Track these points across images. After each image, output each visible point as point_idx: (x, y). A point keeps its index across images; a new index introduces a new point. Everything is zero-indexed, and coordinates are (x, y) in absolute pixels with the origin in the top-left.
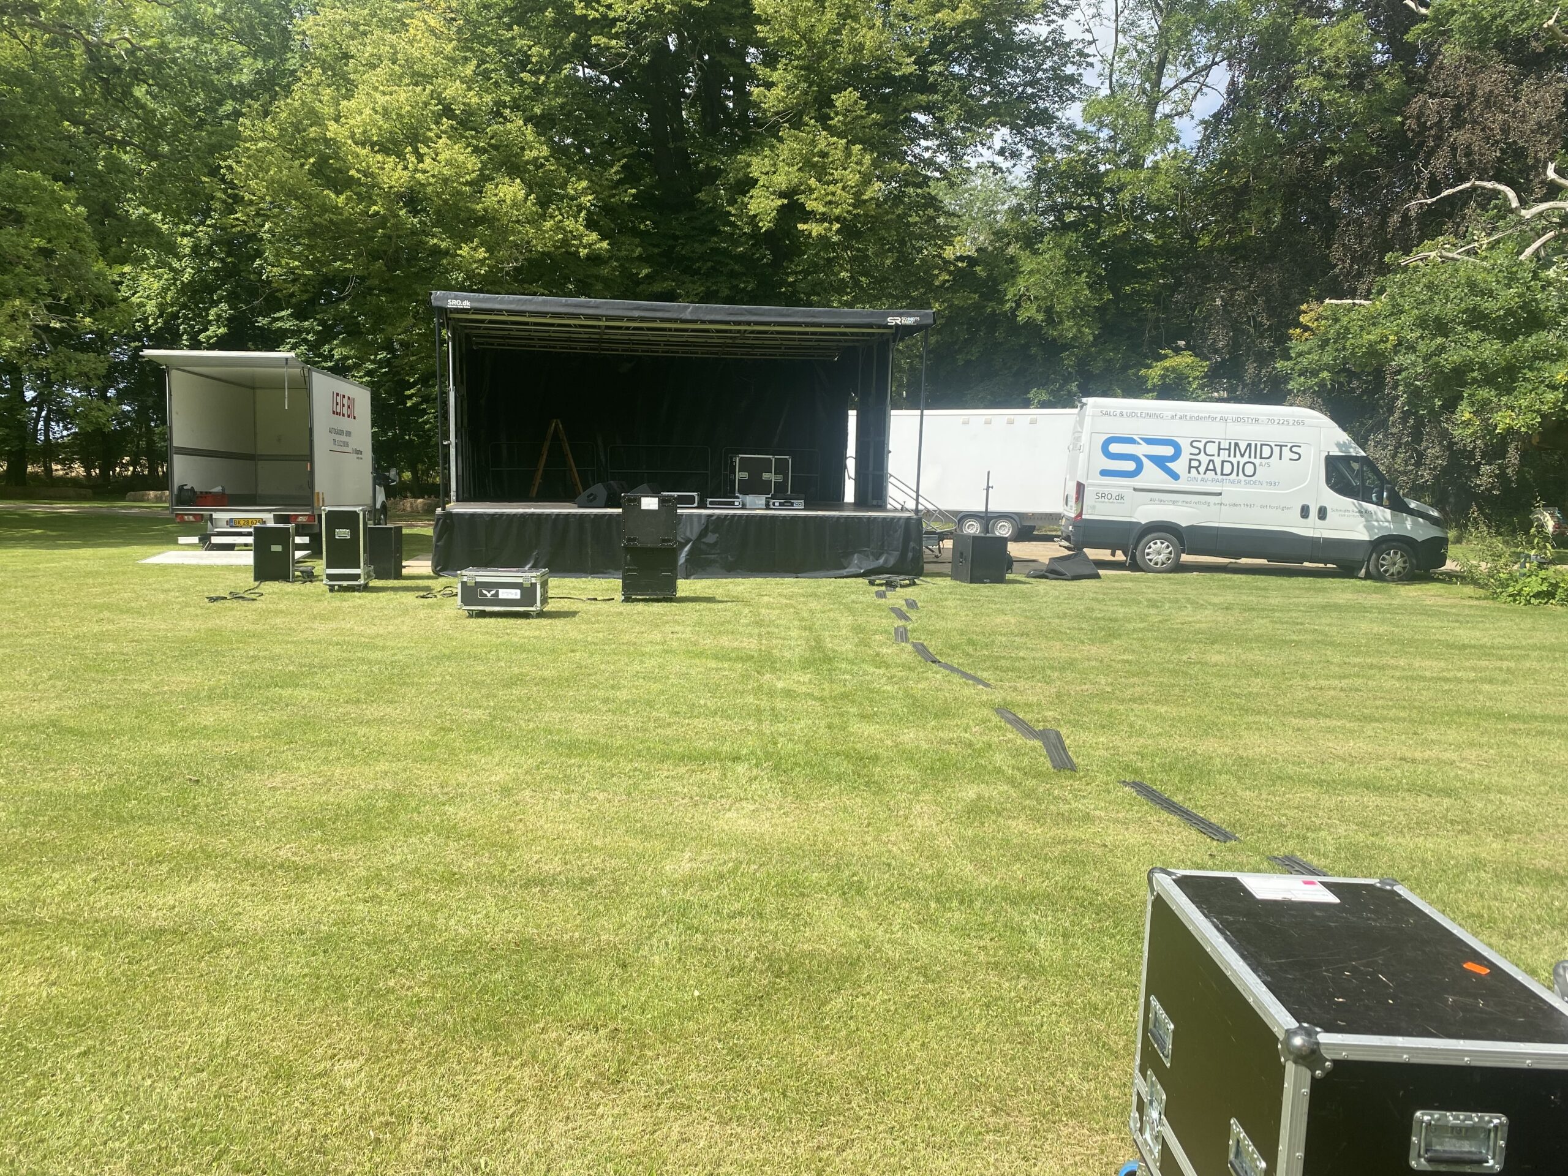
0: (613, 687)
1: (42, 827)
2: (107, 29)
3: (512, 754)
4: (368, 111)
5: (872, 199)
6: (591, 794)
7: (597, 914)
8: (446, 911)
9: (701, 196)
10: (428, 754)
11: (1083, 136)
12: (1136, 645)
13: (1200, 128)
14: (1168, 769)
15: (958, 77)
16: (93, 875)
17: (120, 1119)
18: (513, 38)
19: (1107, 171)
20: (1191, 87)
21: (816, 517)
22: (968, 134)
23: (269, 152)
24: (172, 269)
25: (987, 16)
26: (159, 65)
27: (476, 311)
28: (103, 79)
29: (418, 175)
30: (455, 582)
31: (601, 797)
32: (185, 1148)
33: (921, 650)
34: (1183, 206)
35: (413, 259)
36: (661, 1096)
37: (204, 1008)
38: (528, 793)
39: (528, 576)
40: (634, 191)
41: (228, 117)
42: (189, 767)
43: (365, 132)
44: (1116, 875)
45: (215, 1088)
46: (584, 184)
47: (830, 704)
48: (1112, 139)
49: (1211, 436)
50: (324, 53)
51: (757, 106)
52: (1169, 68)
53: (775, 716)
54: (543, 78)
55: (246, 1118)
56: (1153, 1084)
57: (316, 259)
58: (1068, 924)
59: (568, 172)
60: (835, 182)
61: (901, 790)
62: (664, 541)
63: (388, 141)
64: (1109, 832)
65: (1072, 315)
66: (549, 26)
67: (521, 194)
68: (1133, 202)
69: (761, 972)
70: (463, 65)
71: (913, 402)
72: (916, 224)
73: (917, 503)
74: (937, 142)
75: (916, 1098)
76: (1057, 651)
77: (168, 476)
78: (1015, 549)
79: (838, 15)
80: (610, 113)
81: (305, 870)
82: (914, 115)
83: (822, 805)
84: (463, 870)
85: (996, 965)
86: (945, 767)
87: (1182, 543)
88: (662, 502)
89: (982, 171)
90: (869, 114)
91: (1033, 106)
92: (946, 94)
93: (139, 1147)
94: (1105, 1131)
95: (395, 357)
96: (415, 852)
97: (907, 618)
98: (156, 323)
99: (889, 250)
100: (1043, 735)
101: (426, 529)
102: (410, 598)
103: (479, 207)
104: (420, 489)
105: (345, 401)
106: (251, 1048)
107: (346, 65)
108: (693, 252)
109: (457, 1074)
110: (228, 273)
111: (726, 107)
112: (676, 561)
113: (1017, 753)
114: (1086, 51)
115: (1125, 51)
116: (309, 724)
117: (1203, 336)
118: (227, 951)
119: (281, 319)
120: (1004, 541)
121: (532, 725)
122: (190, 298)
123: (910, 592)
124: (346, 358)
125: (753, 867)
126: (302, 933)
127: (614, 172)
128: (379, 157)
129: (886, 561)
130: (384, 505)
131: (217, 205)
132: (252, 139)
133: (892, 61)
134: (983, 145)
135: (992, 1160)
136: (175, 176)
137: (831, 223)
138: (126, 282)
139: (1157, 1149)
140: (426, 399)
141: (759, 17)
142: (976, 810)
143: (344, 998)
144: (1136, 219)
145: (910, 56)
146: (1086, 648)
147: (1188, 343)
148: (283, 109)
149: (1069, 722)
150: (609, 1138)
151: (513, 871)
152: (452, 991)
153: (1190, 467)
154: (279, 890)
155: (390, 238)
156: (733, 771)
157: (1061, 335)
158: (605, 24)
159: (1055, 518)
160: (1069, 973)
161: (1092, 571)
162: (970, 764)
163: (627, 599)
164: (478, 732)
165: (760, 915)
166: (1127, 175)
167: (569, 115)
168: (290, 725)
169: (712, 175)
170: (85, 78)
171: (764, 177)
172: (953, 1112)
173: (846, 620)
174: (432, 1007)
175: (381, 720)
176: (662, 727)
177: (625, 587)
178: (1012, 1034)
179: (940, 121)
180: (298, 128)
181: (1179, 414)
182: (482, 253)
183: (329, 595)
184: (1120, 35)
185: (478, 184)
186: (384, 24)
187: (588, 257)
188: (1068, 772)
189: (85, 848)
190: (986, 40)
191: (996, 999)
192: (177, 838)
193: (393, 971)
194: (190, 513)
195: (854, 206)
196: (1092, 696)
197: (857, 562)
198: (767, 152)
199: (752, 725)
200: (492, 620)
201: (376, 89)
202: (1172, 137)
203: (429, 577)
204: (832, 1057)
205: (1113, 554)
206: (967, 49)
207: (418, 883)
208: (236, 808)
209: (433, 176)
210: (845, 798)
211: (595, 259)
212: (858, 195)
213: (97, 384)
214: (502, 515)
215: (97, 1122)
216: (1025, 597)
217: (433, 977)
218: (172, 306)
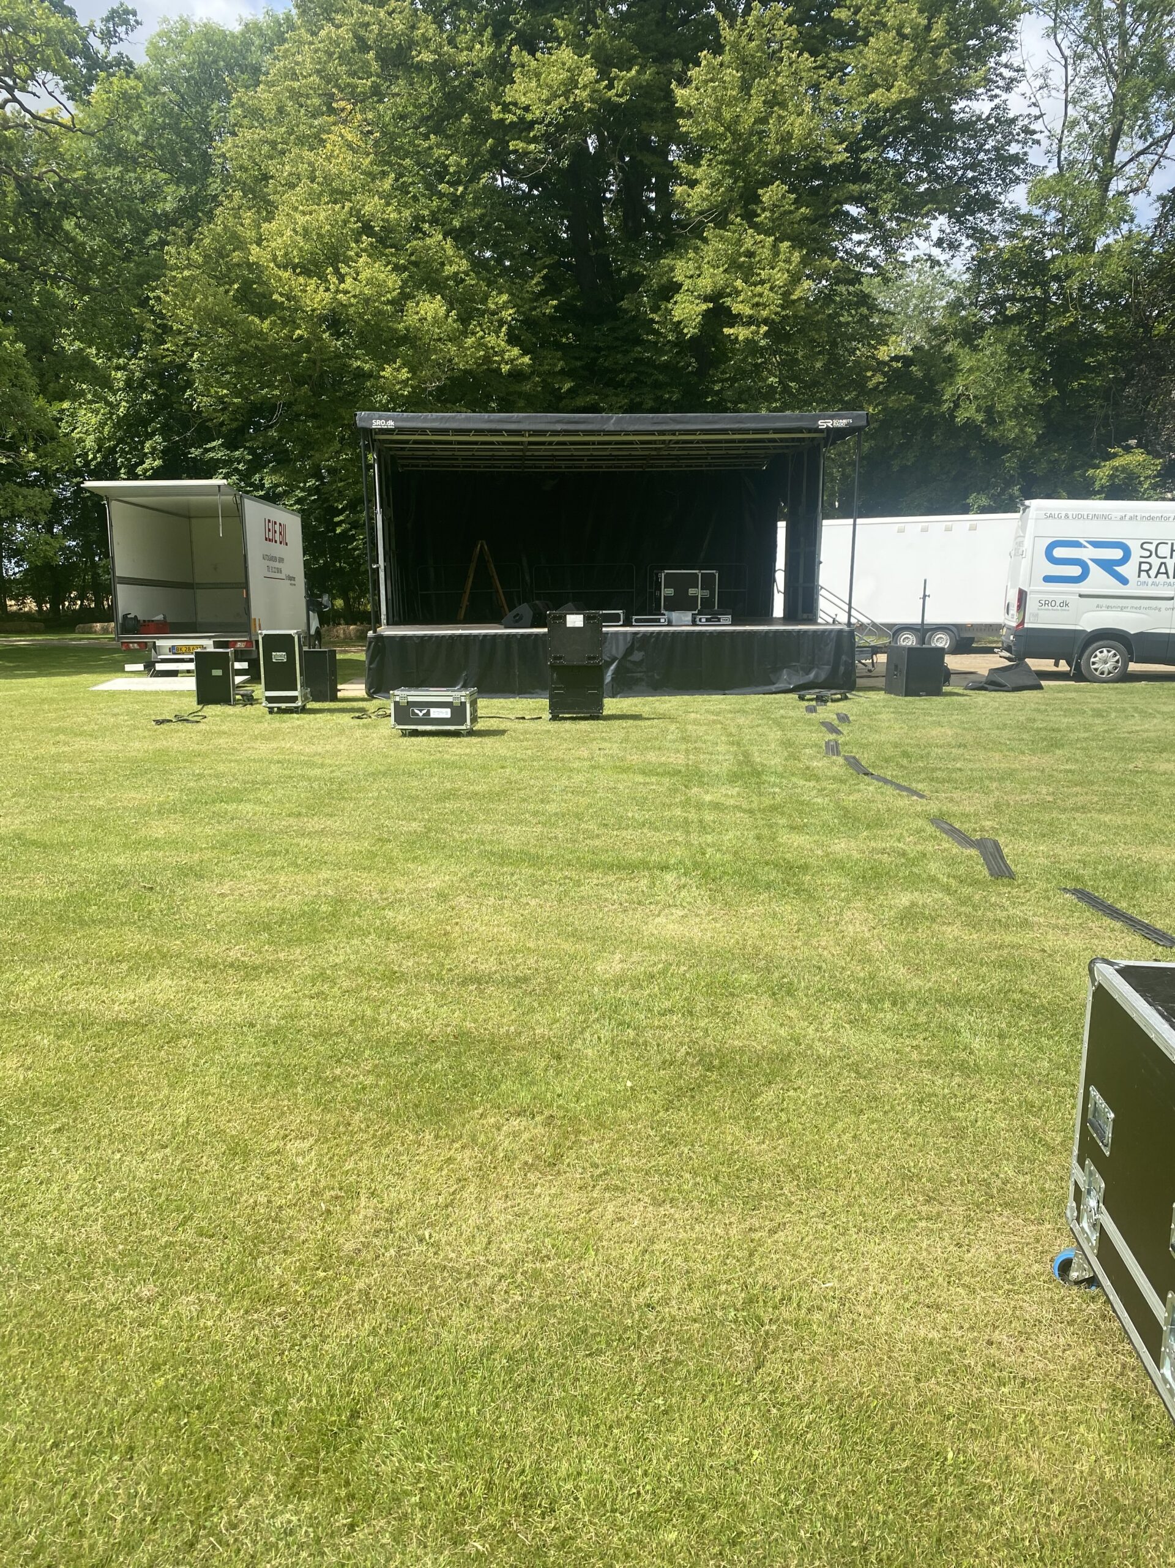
0: (542, 801)
1: (12, 929)
2: (35, 164)
3: (446, 862)
4: (289, 233)
5: (800, 299)
6: (524, 900)
7: (532, 1010)
8: (388, 1006)
9: (624, 304)
10: (367, 863)
11: (1027, 220)
12: (1079, 754)
13: (1158, 205)
14: (1111, 876)
15: (893, 163)
16: (61, 972)
17: (94, 1187)
18: (430, 148)
19: (1054, 257)
20: (1147, 160)
21: (744, 632)
22: (904, 225)
23: (193, 278)
24: (108, 403)
25: (924, 93)
26: (86, 196)
27: (400, 431)
28: (33, 214)
29: (340, 296)
30: (387, 704)
31: (533, 903)
32: (153, 1214)
33: (853, 763)
34: (1136, 292)
35: (337, 384)
36: (596, 1179)
37: (166, 1091)
38: (462, 899)
39: (458, 695)
40: (555, 302)
41: (154, 246)
42: (143, 876)
43: (286, 254)
44: (1054, 979)
45: (178, 1162)
46: (505, 297)
47: (759, 816)
48: (1059, 222)
49: (1163, 537)
50: (244, 176)
51: (679, 206)
52: (1125, 140)
53: (703, 827)
54: (461, 189)
55: (207, 1190)
56: (1091, 1174)
57: (244, 387)
58: (1004, 1025)
59: (488, 286)
60: (762, 282)
61: (832, 898)
62: (589, 658)
63: (309, 262)
64: (1049, 937)
65: (1015, 414)
66: (465, 134)
67: (442, 311)
68: (1081, 290)
69: (692, 1066)
70: (381, 180)
71: (845, 512)
72: (848, 323)
73: (850, 616)
74: (870, 236)
75: (848, 1186)
76: (997, 761)
77: (113, 608)
78: (953, 662)
79: (765, 102)
80: (529, 223)
81: (255, 969)
82: (847, 207)
83: (751, 911)
84: (404, 969)
85: (930, 1062)
86: (877, 875)
87: (1130, 652)
88: (587, 619)
89: (917, 265)
90: (797, 209)
91: (973, 192)
92: (880, 182)
93: (110, 1212)
94: (1041, 1221)
95: (323, 483)
96: (357, 952)
97: (838, 732)
98: (95, 458)
99: (820, 353)
100: (980, 844)
101: (359, 655)
102: (346, 719)
103: (401, 326)
104: (352, 615)
105: (277, 527)
106: (209, 1127)
107: (266, 186)
108: (616, 363)
109: (400, 1154)
110: (161, 405)
111: (649, 210)
112: (602, 679)
113: (952, 862)
114: (1032, 127)
115: (1075, 123)
116: (254, 835)
117: (1157, 431)
118: (185, 1042)
119: (213, 449)
120: (941, 652)
121: (465, 836)
122: (126, 431)
123: (842, 707)
124: (277, 486)
125: (683, 968)
126: (252, 1025)
127: (535, 284)
128: (301, 280)
129: (816, 676)
130: (318, 631)
131: (146, 336)
132: (176, 267)
133: (823, 149)
134: (919, 236)
135: (924, 1246)
136: (107, 309)
137: (758, 326)
138: (66, 419)
139: (1094, 1237)
140: (355, 525)
141: (681, 110)
142: (909, 917)
143: (293, 1085)
144: (1085, 308)
145: (841, 143)
146: (1026, 758)
147: (1140, 440)
148: (208, 234)
149: (1008, 831)
150: (547, 1216)
151: (450, 970)
152: (395, 1079)
153: (1140, 571)
154: (231, 987)
155: (314, 362)
156: (662, 879)
157: (1002, 436)
158: (523, 127)
159: (994, 628)
160: (1005, 1072)
161: (1035, 682)
162: (904, 872)
163: (555, 718)
164: (414, 842)
165: (691, 1013)
166: (1075, 260)
167: (488, 227)
168: (234, 836)
169: (636, 281)
170: (17, 214)
171: (688, 281)
172: (885, 1200)
173: (775, 735)
174: (376, 1093)
175: (322, 832)
176: (591, 838)
177: (553, 707)
178: (945, 1128)
179: (874, 212)
180: (221, 254)
181: (1129, 515)
182: (404, 374)
183: (269, 716)
184: (1070, 106)
185: (399, 303)
186: (301, 141)
187: (510, 374)
188: (1006, 880)
189: (52, 948)
190: (922, 121)
191: (930, 1095)
192: (135, 940)
193: (338, 1061)
194: (134, 640)
195: (783, 307)
196: (1032, 805)
197: (786, 678)
198: (691, 255)
199: (679, 835)
200: (425, 739)
201: (296, 209)
202: (1125, 215)
203: (363, 700)
204: (764, 1146)
205: (1056, 664)
206: (903, 131)
207: (361, 980)
208: (189, 913)
209: (355, 296)
210: (774, 905)
211: (517, 375)
212: (786, 295)
213: (43, 519)
214: (431, 637)
215: (73, 1190)
216: (963, 709)
217: (376, 1066)
218: (109, 440)
